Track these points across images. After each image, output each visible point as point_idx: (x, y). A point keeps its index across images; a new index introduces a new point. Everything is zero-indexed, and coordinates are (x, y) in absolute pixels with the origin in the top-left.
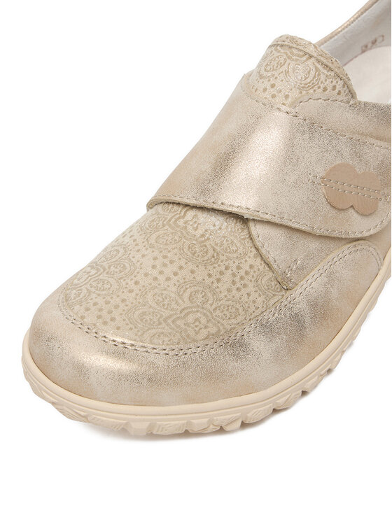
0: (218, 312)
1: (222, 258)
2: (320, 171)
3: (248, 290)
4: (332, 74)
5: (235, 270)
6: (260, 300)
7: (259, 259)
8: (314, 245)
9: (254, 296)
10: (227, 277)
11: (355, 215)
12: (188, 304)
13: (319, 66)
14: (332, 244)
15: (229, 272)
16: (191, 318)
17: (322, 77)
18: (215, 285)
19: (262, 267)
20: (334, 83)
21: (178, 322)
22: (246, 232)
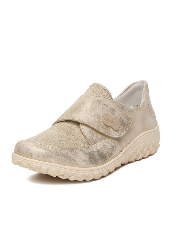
0: (69, 143)
1: (71, 133)
2: (101, 114)
3: (78, 141)
4: (106, 92)
5: (75, 136)
6: (82, 145)
7: (82, 136)
8: (99, 136)
9: (80, 143)
10: (73, 137)
11: (112, 129)
12: (61, 139)
13: (102, 89)
14: (105, 137)
15: (73, 136)
16: (61, 143)
17: (103, 92)
18: (69, 138)
19: (83, 137)
20: (107, 94)
21: (58, 143)
22: (79, 128)
